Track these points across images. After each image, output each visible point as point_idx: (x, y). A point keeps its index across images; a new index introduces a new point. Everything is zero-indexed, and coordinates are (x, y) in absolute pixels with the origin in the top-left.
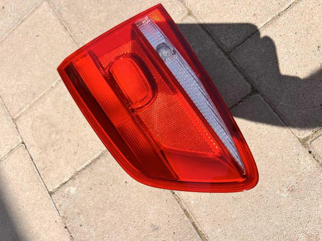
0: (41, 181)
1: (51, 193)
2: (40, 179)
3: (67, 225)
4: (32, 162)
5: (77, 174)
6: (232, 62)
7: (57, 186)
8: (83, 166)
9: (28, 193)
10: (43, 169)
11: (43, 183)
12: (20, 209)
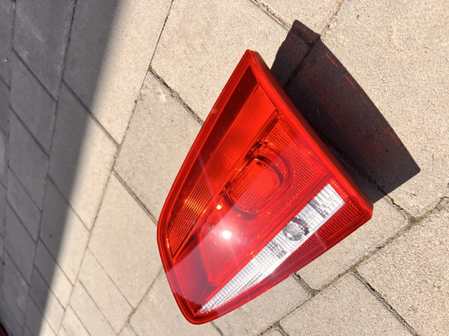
0: (154, 49)
1: (150, 69)
2: (155, 46)
3: (138, 103)
4: (164, 22)
5: (176, 97)
6: (343, 274)
7: (159, 75)
8: (186, 103)
9: (139, 36)
10: (163, 45)
11: (153, 52)
12: (123, 32)
